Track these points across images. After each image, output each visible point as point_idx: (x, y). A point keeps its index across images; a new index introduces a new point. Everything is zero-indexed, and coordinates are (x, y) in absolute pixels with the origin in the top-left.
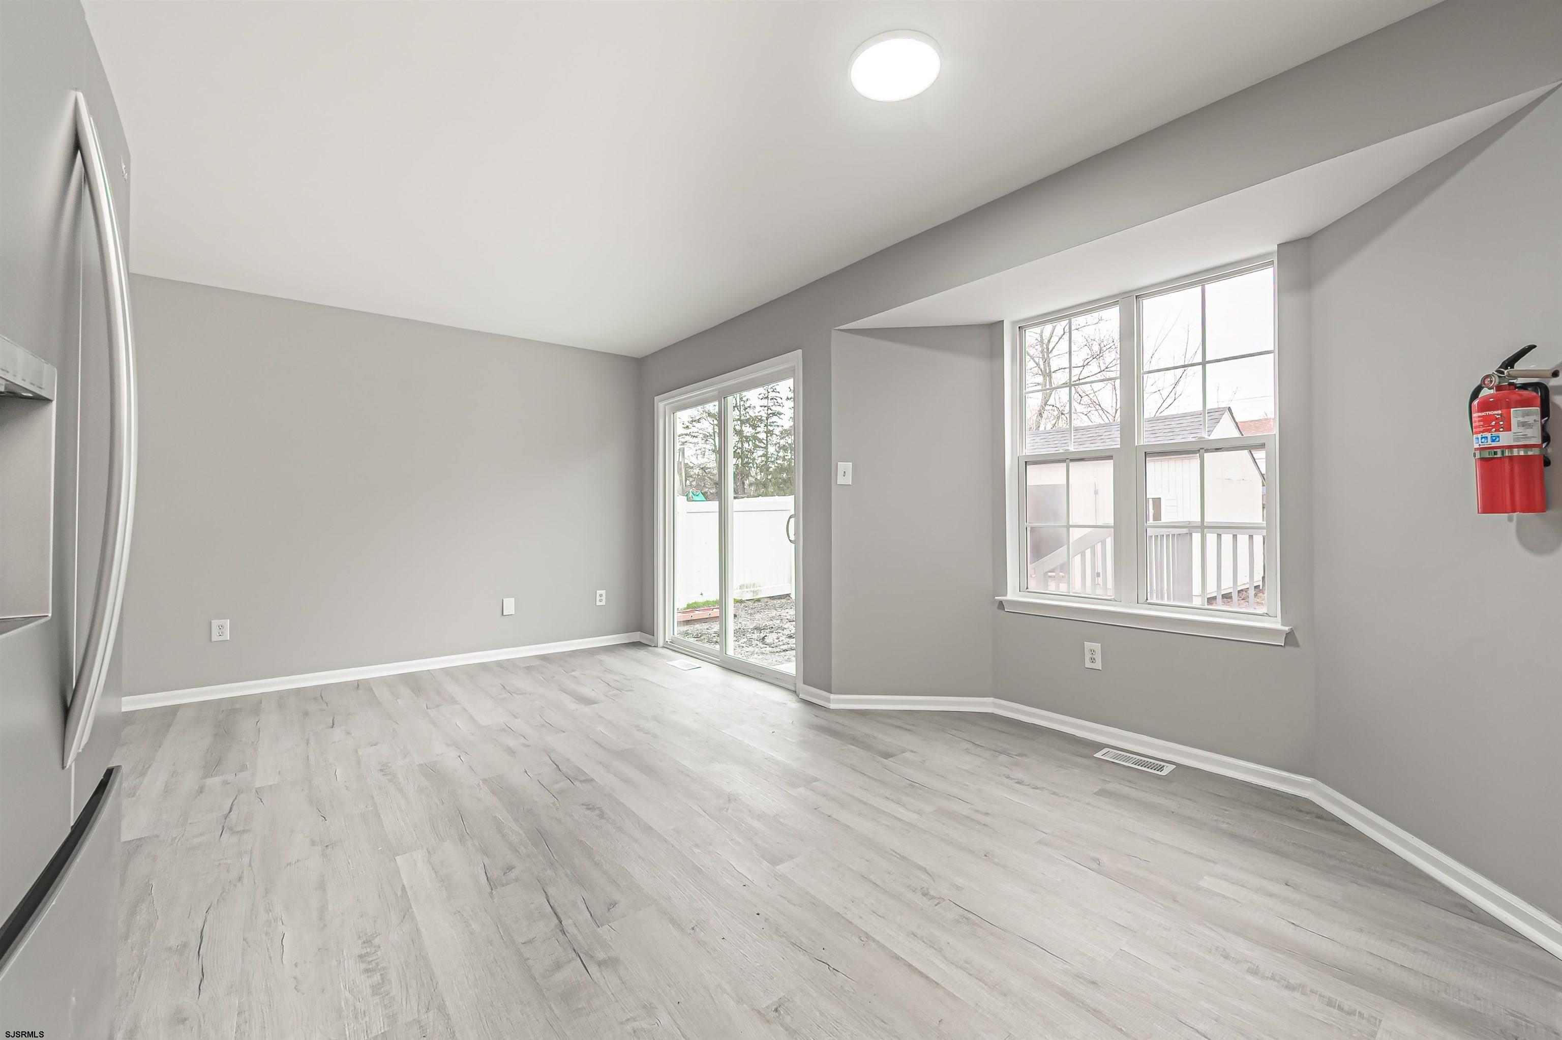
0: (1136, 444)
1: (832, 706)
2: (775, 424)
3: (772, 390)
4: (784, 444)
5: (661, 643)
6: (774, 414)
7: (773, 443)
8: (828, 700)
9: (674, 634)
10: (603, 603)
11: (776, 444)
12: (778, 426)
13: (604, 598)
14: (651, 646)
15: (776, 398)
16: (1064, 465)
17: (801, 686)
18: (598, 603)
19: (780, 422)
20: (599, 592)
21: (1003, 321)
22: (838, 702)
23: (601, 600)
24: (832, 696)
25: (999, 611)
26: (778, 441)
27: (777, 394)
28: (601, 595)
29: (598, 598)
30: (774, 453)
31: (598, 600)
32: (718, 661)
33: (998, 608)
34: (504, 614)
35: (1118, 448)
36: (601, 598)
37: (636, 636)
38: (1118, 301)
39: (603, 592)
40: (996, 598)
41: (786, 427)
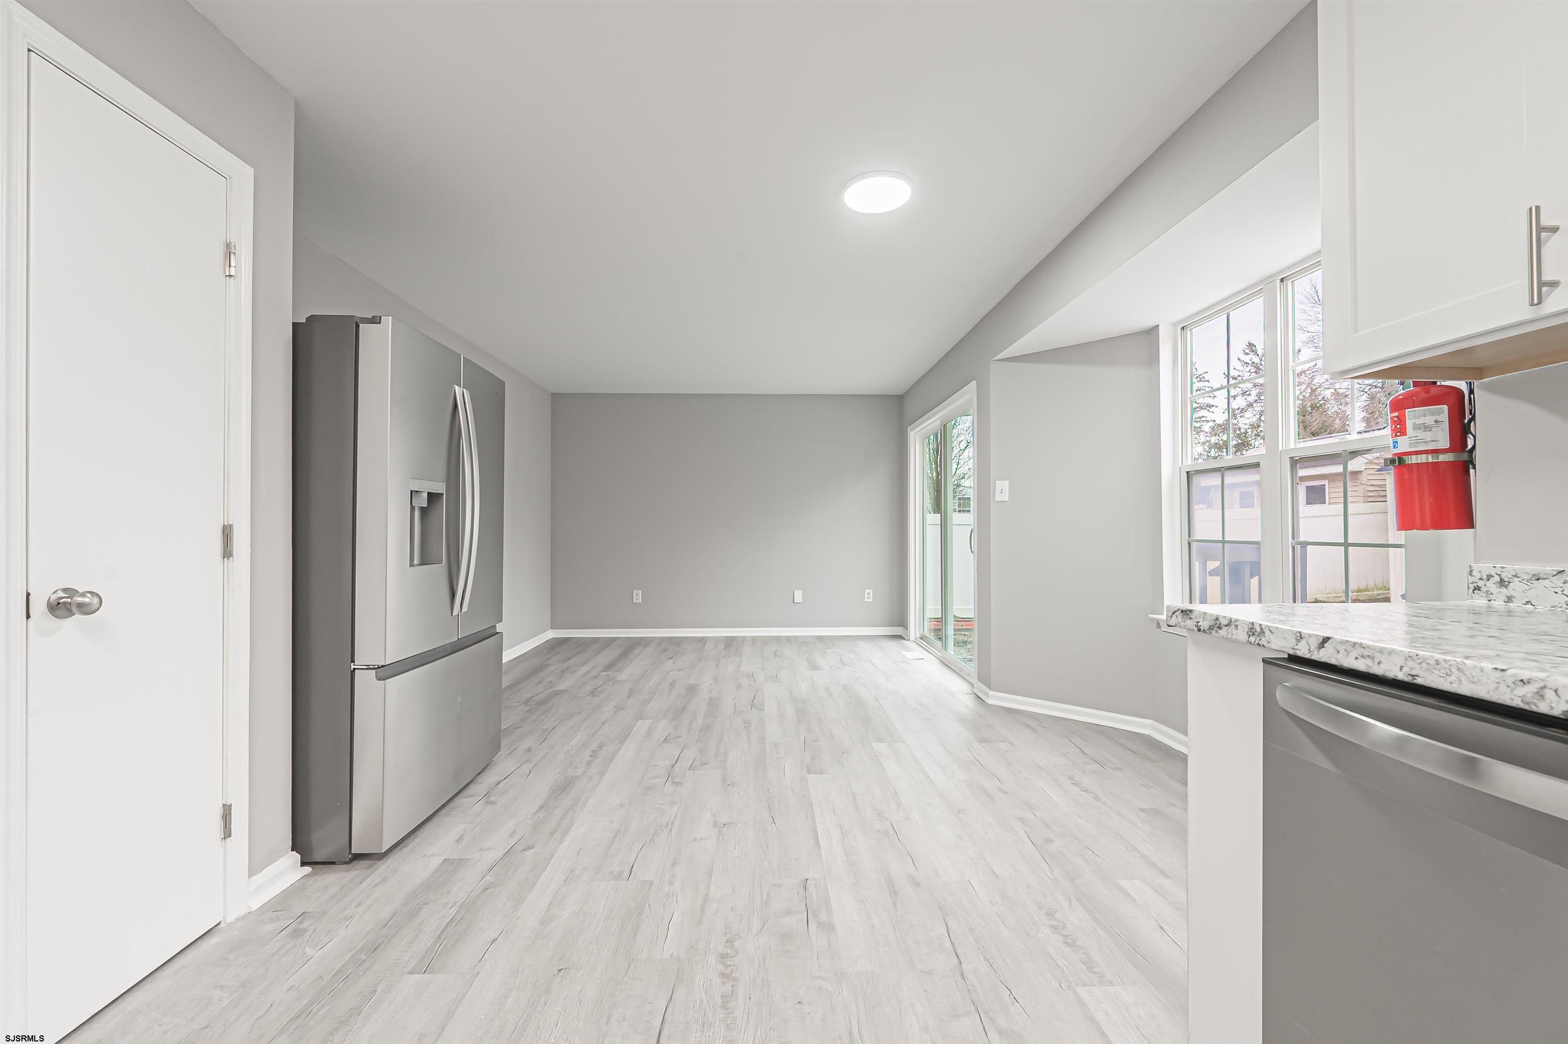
0: (1280, 449)
1: (990, 701)
2: (1203, 419)
3: (1199, 379)
4: (1217, 441)
5: (912, 637)
6: (1201, 408)
7: (1200, 441)
8: (987, 695)
9: (923, 631)
10: (871, 600)
11: (1204, 443)
12: (1208, 421)
13: (871, 596)
14: (905, 639)
15: (1204, 388)
16: (1219, 475)
17: (975, 681)
18: (866, 600)
19: (1210, 416)
20: (867, 591)
21: (1158, 325)
22: (996, 699)
23: (868, 598)
24: (991, 693)
25: (1158, 630)
26: (1208, 439)
27: (1206, 384)
28: (868, 594)
29: (866, 595)
30: (1202, 453)
31: (866, 597)
32: (940, 656)
33: (1157, 627)
34: (795, 602)
35: (1263, 454)
36: (869, 595)
37: (898, 631)
38: (1262, 289)
39: (871, 591)
40: (1150, 615)
41: (1219, 421)
